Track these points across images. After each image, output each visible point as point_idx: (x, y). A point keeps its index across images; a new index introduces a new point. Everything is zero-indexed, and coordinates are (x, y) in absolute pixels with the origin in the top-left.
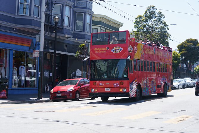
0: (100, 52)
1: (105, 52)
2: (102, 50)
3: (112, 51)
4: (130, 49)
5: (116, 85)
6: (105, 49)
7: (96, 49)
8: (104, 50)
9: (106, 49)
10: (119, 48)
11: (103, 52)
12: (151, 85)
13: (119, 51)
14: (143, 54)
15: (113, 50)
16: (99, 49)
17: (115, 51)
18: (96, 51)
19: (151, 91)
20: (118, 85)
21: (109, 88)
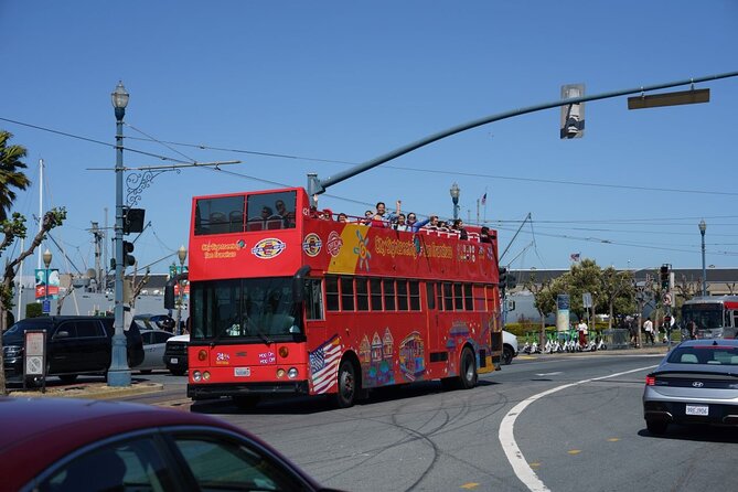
0: (217, 255)
1: (233, 255)
2: (225, 251)
3: (254, 251)
4: (312, 244)
5: (268, 358)
6: (232, 246)
7: (206, 247)
8: (230, 251)
9: (237, 246)
10: (275, 243)
11: (228, 255)
12: (401, 353)
13: (274, 252)
14: (367, 257)
15: (258, 251)
16: (215, 246)
17: (262, 253)
18: (207, 254)
19: (405, 372)
20: (273, 359)
21: (244, 369)
